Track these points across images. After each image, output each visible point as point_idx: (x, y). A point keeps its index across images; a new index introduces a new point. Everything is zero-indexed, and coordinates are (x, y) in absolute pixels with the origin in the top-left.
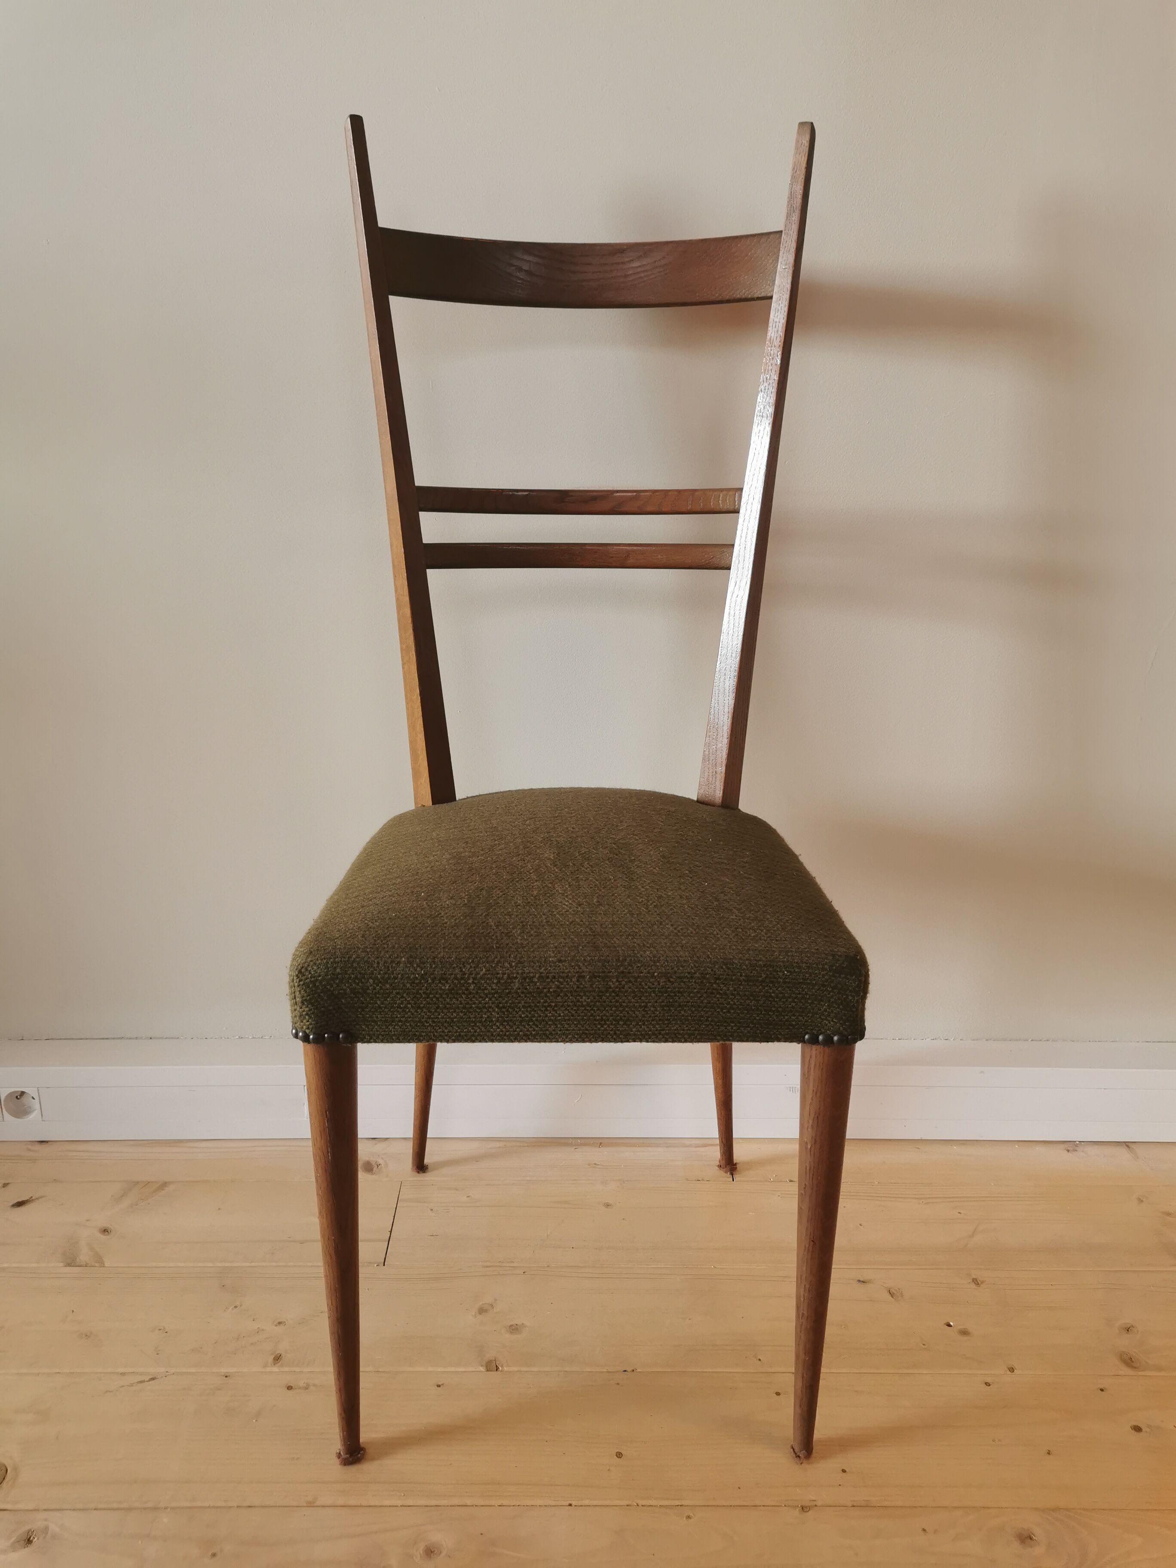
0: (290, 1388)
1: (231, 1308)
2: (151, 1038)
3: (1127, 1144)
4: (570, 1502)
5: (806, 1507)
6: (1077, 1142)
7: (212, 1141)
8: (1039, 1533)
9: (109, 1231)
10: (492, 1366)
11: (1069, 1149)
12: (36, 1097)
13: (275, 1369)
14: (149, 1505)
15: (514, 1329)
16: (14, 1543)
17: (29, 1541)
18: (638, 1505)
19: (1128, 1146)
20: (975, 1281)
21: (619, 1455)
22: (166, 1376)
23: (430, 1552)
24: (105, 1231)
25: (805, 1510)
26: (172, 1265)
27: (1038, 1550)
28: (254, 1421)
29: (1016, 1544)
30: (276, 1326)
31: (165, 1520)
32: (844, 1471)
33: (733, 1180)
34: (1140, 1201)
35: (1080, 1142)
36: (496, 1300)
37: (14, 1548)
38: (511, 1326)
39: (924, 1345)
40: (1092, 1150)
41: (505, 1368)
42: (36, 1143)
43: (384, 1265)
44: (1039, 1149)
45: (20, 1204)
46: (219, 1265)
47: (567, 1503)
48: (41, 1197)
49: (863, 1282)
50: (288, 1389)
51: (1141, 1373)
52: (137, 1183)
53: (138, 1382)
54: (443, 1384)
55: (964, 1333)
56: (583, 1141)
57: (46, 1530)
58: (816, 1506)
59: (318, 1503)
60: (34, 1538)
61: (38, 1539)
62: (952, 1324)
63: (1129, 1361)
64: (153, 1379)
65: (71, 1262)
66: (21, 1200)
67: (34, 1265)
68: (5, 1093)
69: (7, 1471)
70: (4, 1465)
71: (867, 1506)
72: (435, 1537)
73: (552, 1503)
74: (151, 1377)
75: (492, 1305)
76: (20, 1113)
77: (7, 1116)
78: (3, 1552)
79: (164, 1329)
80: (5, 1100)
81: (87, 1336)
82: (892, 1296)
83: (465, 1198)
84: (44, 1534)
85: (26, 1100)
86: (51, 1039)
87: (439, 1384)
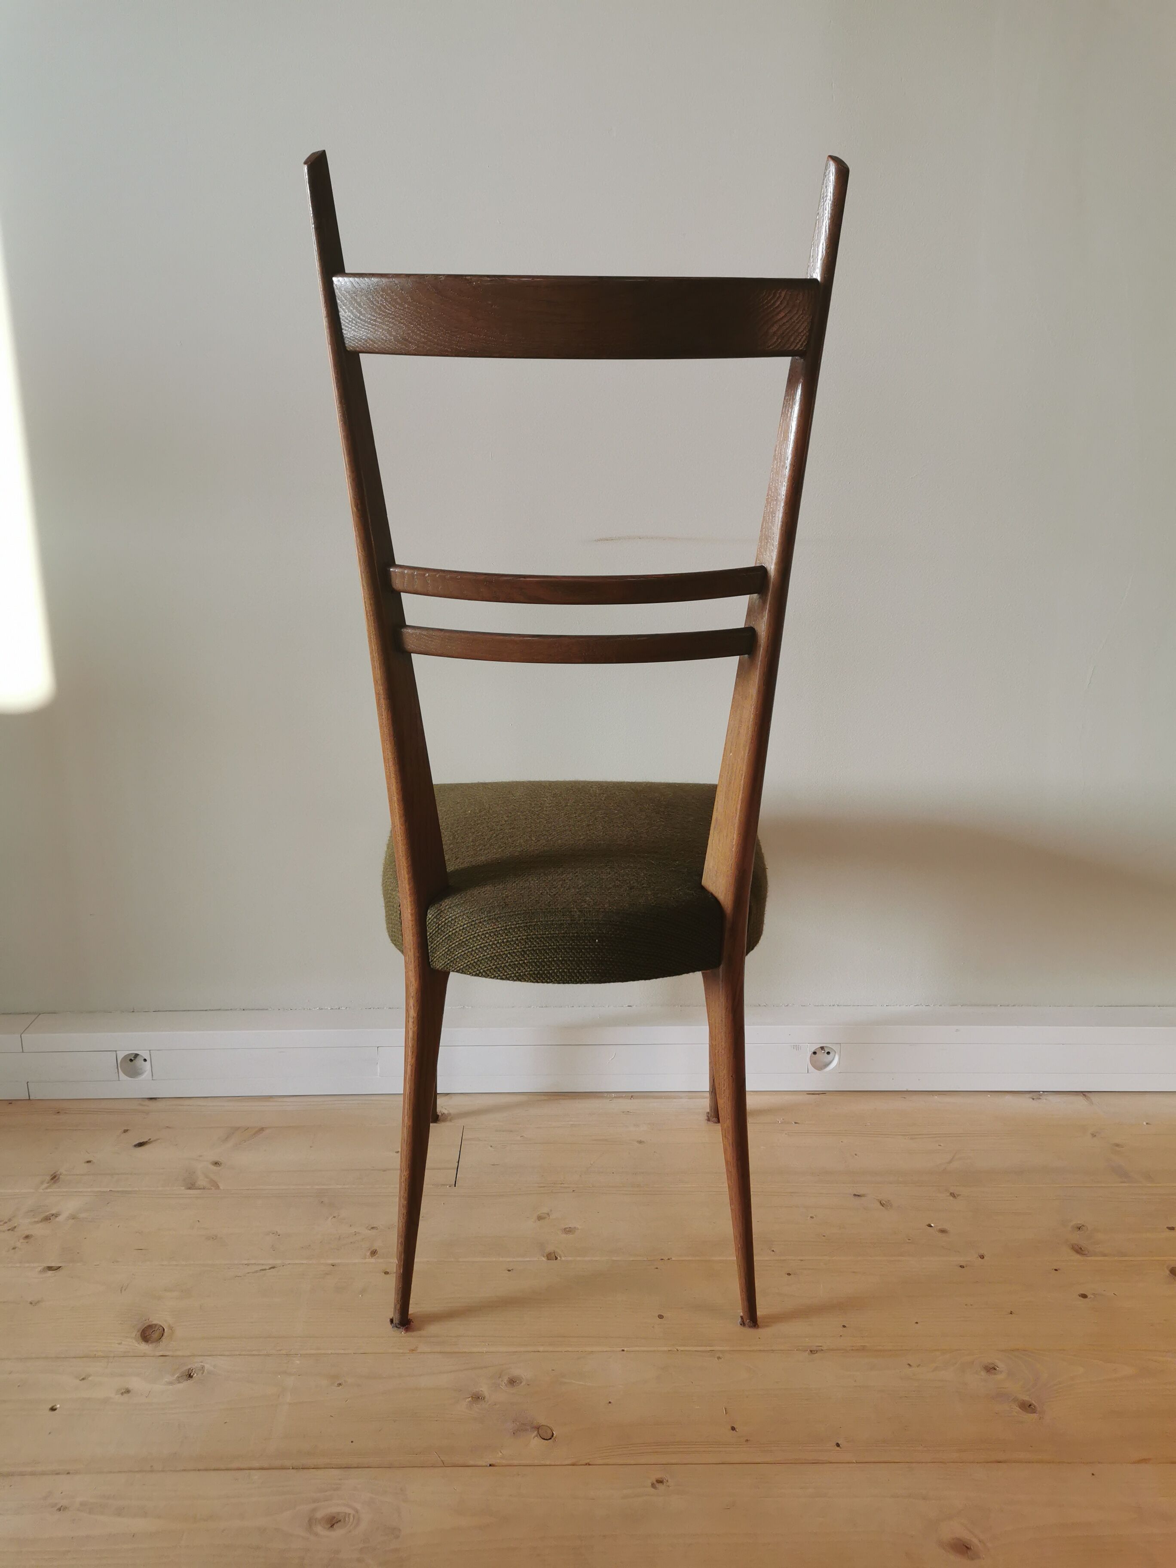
1: (330, 1218)
2: (244, 1010)
3: (1083, 1093)
4: (623, 1349)
5: (814, 1351)
6: (1041, 1093)
7: (298, 1097)
8: (1001, 1365)
9: (220, 1164)
10: (552, 1257)
11: (1034, 1097)
12: (148, 1059)
13: (372, 1260)
14: (284, 1352)
15: (568, 1231)
16: (178, 1377)
17: (190, 1376)
18: (678, 1351)
19: (1084, 1095)
20: (953, 1195)
21: (661, 1317)
22: (283, 1266)
23: (512, 1382)
24: (216, 1164)
25: (813, 1352)
26: (277, 1187)
27: (1000, 1377)
28: (360, 1296)
29: (983, 1373)
30: (370, 1230)
31: (298, 1362)
32: (844, 1326)
34: (1094, 1135)
35: (1043, 1092)
36: (551, 1211)
37: (179, 1380)
38: (565, 1229)
39: (909, 1240)
40: (1053, 1099)
41: (563, 1258)
42: (146, 1100)
43: (455, 1186)
44: (1009, 1098)
45: (141, 1145)
46: (317, 1187)
48: (158, 1139)
49: (859, 1196)
50: (385, 1274)
51: (1089, 1258)
52: (238, 1128)
53: (261, 1270)
54: (513, 1270)
55: (943, 1231)
56: (617, 1094)
57: (203, 1367)
58: (822, 1350)
60: (194, 1374)
61: (197, 1375)
62: (932, 1225)
63: (1079, 1250)
64: (273, 1268)
65: (191, 1186)
66: (142, 1141)
67: (160, 1189)
68: (121, 1055)
69: (164, 1330)
70: (161, 1326)
71: (863, 1349)
72: (516, 1372)
73: (608, 1349)
74: (270, 1267)
75: (548, 1214)
76: (134, 1073)
77: (123, 1076)
78: (171, 1383)
79: (277, 1232)
80: (121, 1062)
81: (214, 1238)
82: (883, 1206)
83: (519, 1138)
84: (202, 1371)
85: (139, 1062)
86: (158, 1011)
87: (509, 1269)
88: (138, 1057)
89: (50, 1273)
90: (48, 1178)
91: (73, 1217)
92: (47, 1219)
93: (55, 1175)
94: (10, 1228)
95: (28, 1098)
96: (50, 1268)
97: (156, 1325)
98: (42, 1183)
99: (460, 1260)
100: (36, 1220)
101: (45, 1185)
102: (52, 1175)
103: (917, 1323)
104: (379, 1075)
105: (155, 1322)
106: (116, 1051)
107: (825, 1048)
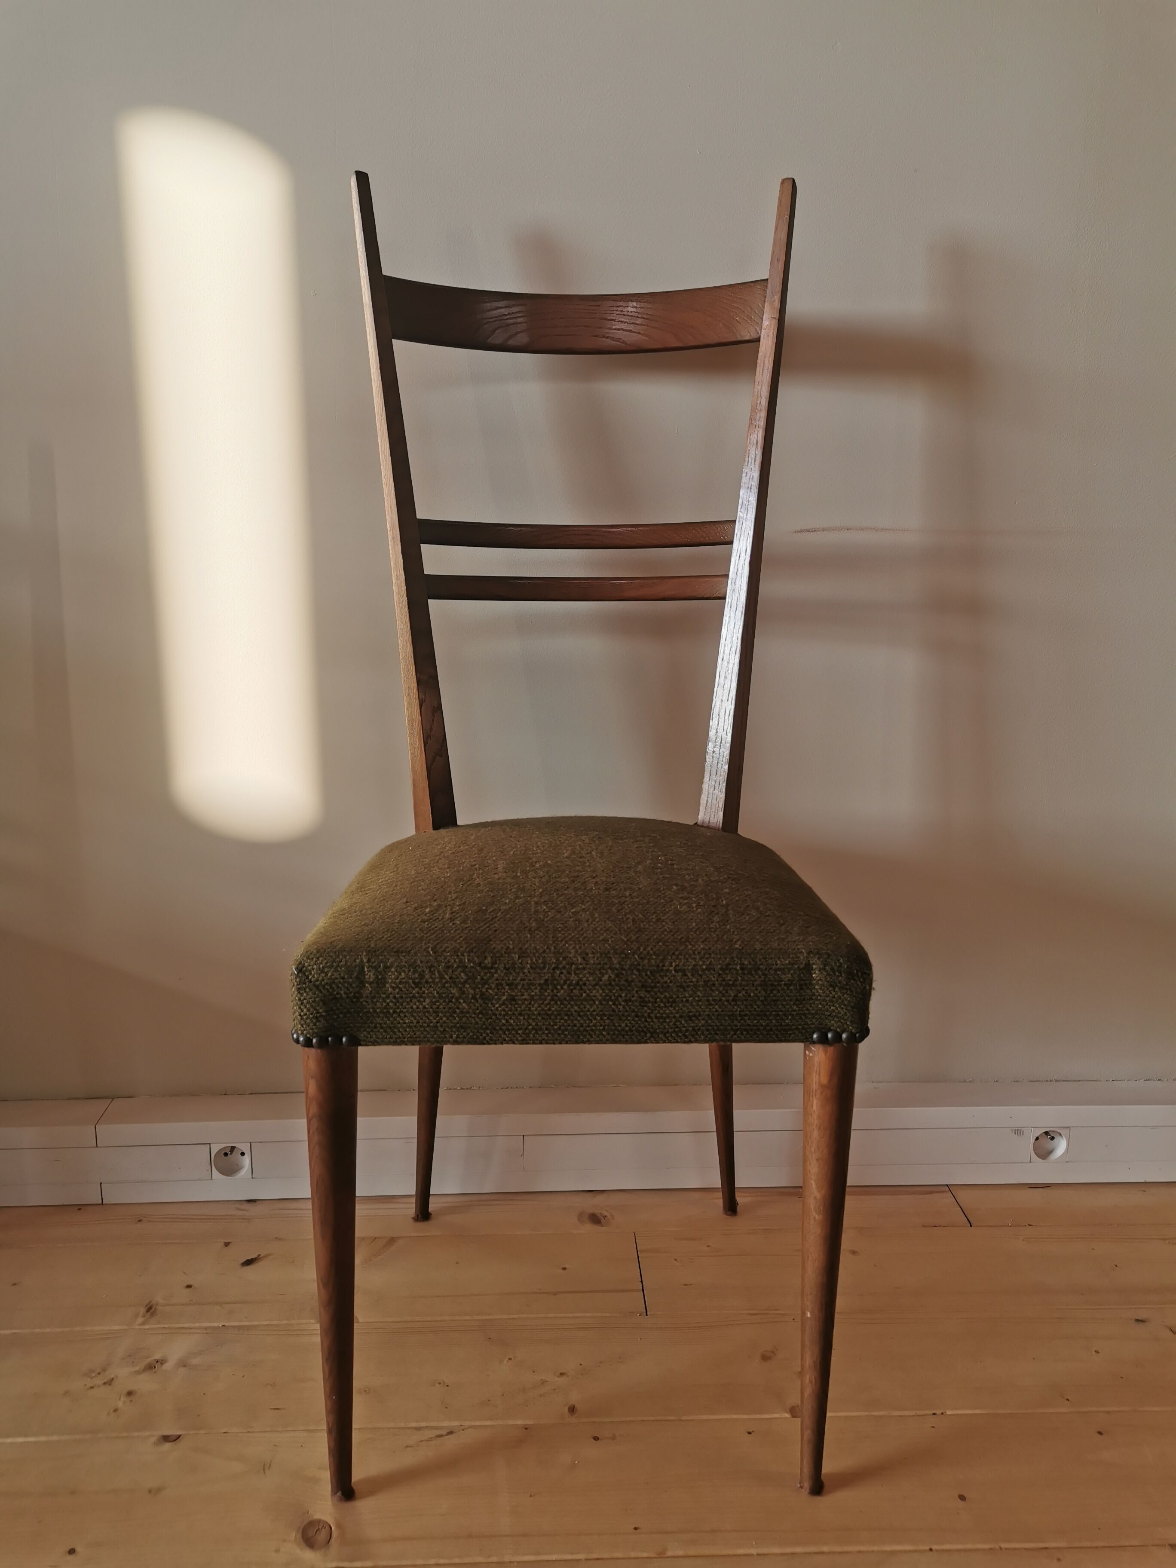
0: (596, 1438)
1: (506, 1361)
4: (930, 1547)
10: (798, 1412)
12: (247, 1153)
13: (575, 1421)
18: (1002, 1549)
21: (962, 1498)
22: (463, 1430)
26: (429, 1318)
30: (559, 1377)
33: (971, 1226)
36: (776, 1347)
42: (244, 1202)
43: (647, 1315)
45: (249, 1262)
46: (478, 1317)
47: (928, 1548)
48: (269, 1255)
49: (1141, 1321)
50: (595, 1440)
52: (364, 1239)
53: (436, 1437)
54: (753, 1432)
59: (669, 1553)
64: (451, 1433)
66: (250, 1258)
67: (285, 1322)
68: (215, 1149)
69: (331, 1528)
70: (326, 1523)
73: (911, 1548)
74: (447, 1431)
75: (773, 1352)
76: (230, 1170)
77: (216, 1174)
79: (444, 1382)
80: (215, 1156)
85: (236, 1156)
86: (256, 1093)
87: (749, 1431)
88: (235, 1149)
89: (167, 1446)
90: (142, 1310)
91: (183, 1363)
92: (150, 1367)
93: (151, 1304)
94: (105, 1381)
95: (101, 1202)
96: (166, 1439)
97: (319, 1521)
98: (136, 1316)
99: (683, 1418)
100: (137, 1368)
101: (140, 1320)
102: (147, 1306)
105: (317, 1517)
106: (210, 1144)
107: (1050, 1133)
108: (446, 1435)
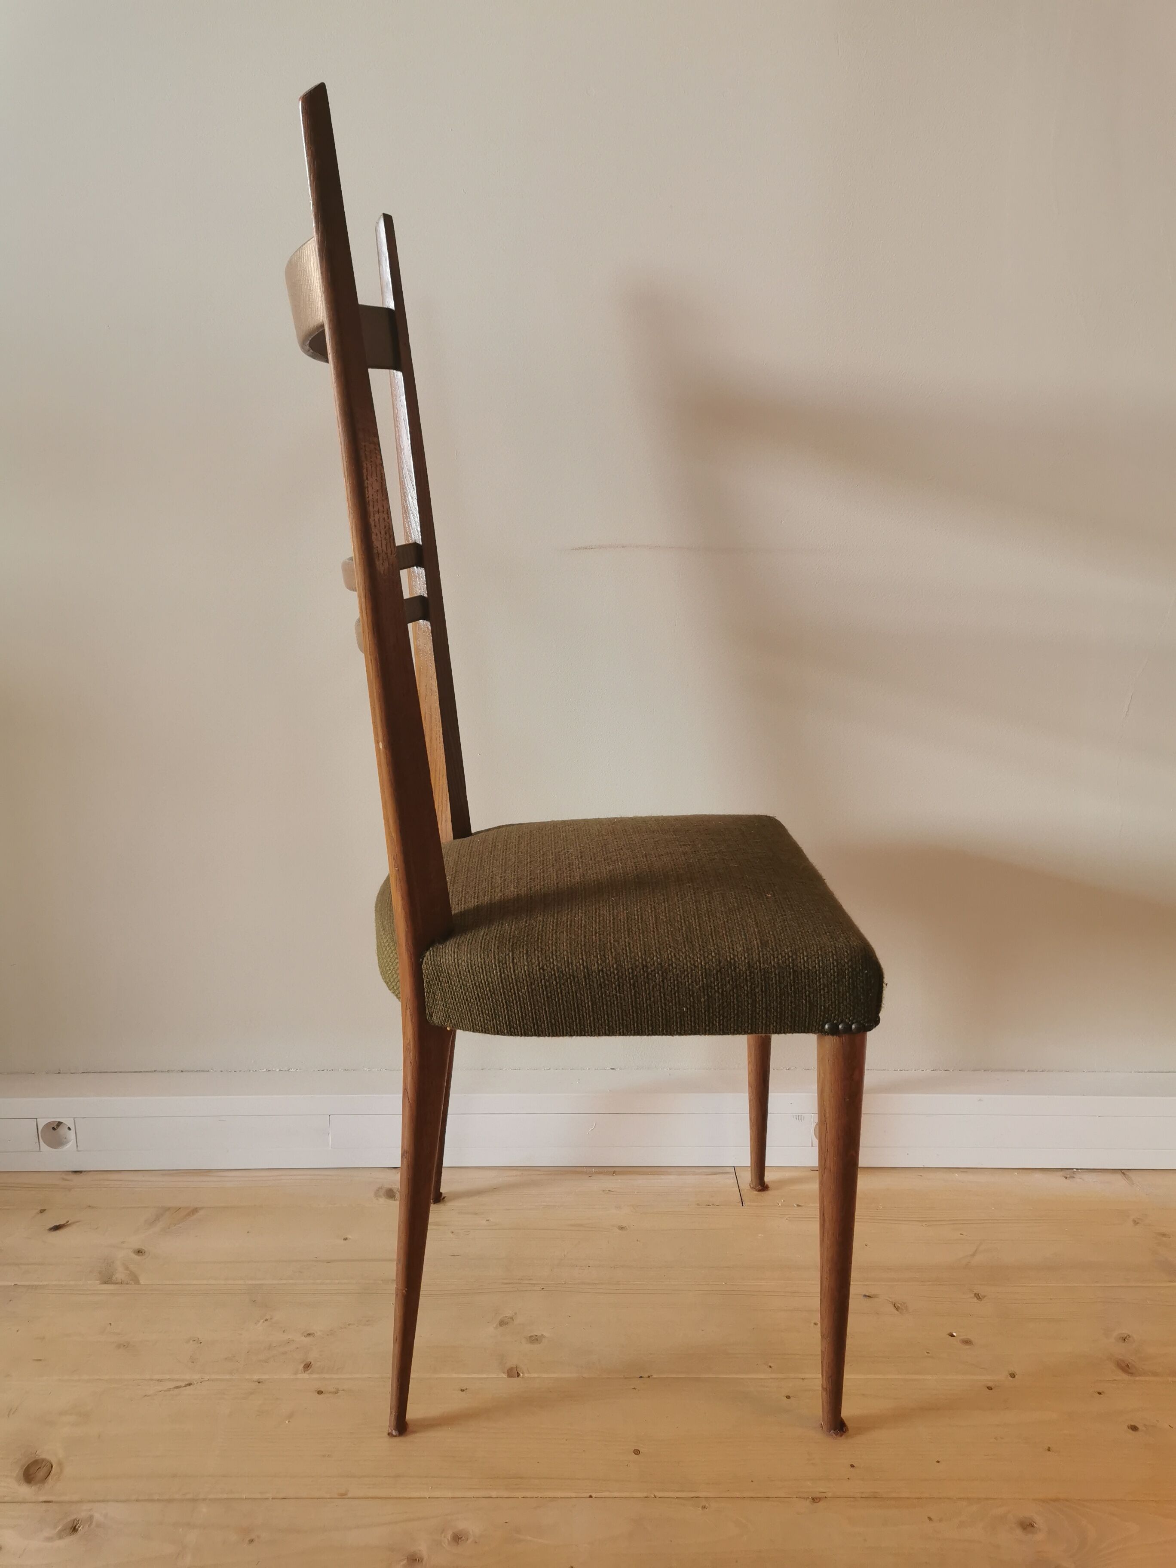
0: (320, 1392)
2: (182, 1071)
3: (1122, 1171)
5: (816, 1499)
6: (1075, 1170)
7: (240, 1171)
8: (1039, 1521)
9: (143, 1252)
10: (513, 1373)
11: (1067, 1176)
12: (72, 1128)
13: (306, 1376)
14: (189, 1496)
15: (535, 1339)
16: (61, 1531)
17: (75, 1529)
18: (655, 1497)
19: (1123, 1173)
20: (978, 1296)
21: (637, 1452)
22: (201, 1382)
23: (457, 1538)
24: (139, 1252)
25: (816, 1501)
26: (205, 1282)
27: (1040, 1537)
28: (287, 1422)
29: (1019, 1532)
30: (305, 1337)
31: (204, 1510)
32: (852, 1466)
33: (743, 1205)
34: (1136, 1223)
35: (1077, 1169)
36: (516, 1314)
37: (60, 1536)
38: (531, 1337)
39: (928, 1353)
40: (1089, 1178)
41: (526, 1375)
42: (70, 1173)
44: (1038, 1176)
45: (57, 1228)
46: (250, 1282)
47: (588, 1495)
48: (77, 1222)
49: (869, 1296)
50: (318, 1393)
51: (1137, 1378)
52: (169, 1209)
53: (175, 1388)
54: (466, 1389)
55: (967, 1342)
56: (597, 1170)
57: (91, 1517)
58: (826, 1497)
59: (349, 1495)
60: (79, 1527)
61: (83, 1528)
62: (955, 1334)
63: (1126, 1368)
64: (190, 1384)
65: (108, 1280)
66: (58, 1224)
67: (72, 1283)
68: (42, 1123)
69: (52, 1466)
70: (49, 1461)
71: (875, 1497)
72: (462, 1525)
73: (573, 1495)
74: (187, 1383)
75: (512, 1318)
76: (56, 1143)
77: (44, 1146)
78: (49, 1539)
79: (199, 1339)
80: (42, 1129)
81: (124, 1346)
82: (897, 1310)
83: (484, 1222)
84: (89, 1523)
85: (62, 1130)
86: (87, 1073)
87: (462, 1389)
88: (62, 1125)
97: (43, 1460)
103: (938, 1462)
104: (330, 1146)
105: (43, 1456)
106: (36, 1119)
108: (183, 1387)
